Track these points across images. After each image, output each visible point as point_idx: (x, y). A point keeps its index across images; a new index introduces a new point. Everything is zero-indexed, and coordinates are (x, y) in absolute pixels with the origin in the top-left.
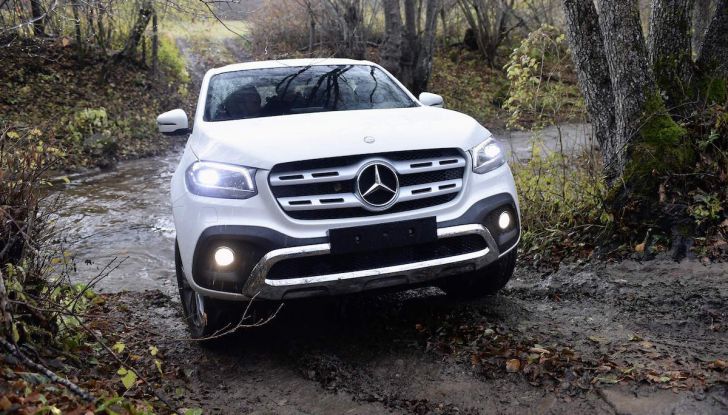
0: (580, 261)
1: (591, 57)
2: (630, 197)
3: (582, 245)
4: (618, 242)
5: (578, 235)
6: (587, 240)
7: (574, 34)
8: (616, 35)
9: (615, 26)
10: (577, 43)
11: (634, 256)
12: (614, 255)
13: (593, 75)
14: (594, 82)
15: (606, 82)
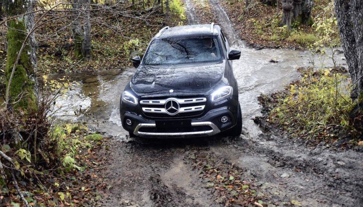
0: (328, 146)
1: (346, 25)
2: (359, 112)
3: (332, 135)
4: (350, 137)
5: (332, 129)
6: (335, 133)
7: (337, 11)
8: (358, 14)
9: (357, 8)
10: (339, 17)
11: (356, 148)
12: (345, 145)
13: (347, 36)
14: (347, 40)
15: (354, 41)
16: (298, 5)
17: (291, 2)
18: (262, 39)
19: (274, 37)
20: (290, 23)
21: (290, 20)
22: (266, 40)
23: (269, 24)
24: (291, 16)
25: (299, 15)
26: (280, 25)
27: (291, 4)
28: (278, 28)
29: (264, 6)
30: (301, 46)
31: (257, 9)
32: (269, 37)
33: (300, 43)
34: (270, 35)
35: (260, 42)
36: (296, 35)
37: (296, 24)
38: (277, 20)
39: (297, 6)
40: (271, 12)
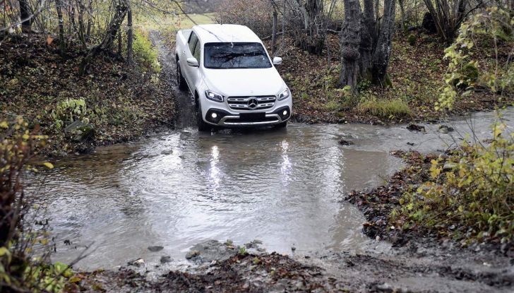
16: (367, 51)
17: (356, 47)
18: (312, 108)
19: (332, 104)
20: (355, 82)
21: (355, 77)
22: (317, 110)
23: (318, 83)
24: (356, 70)
25: (369, 69)
26: (338, 85)
27: (356, 49)
28: (335, 89)
29: (303, 53)
30: (381, 119)
31: (292, 58)
32: (323, 105)
33: (377, 115)
34: (324, 102)
35: (310, 113)
36: (369, 102)
37: (364, 84)
38: (330, 77)
39: (365, 53)
40: (317, 64)
